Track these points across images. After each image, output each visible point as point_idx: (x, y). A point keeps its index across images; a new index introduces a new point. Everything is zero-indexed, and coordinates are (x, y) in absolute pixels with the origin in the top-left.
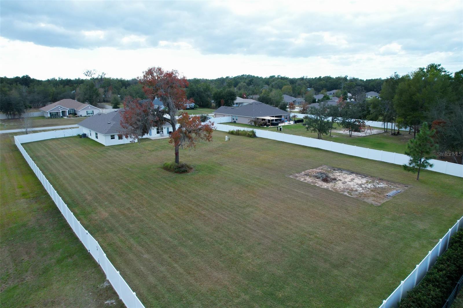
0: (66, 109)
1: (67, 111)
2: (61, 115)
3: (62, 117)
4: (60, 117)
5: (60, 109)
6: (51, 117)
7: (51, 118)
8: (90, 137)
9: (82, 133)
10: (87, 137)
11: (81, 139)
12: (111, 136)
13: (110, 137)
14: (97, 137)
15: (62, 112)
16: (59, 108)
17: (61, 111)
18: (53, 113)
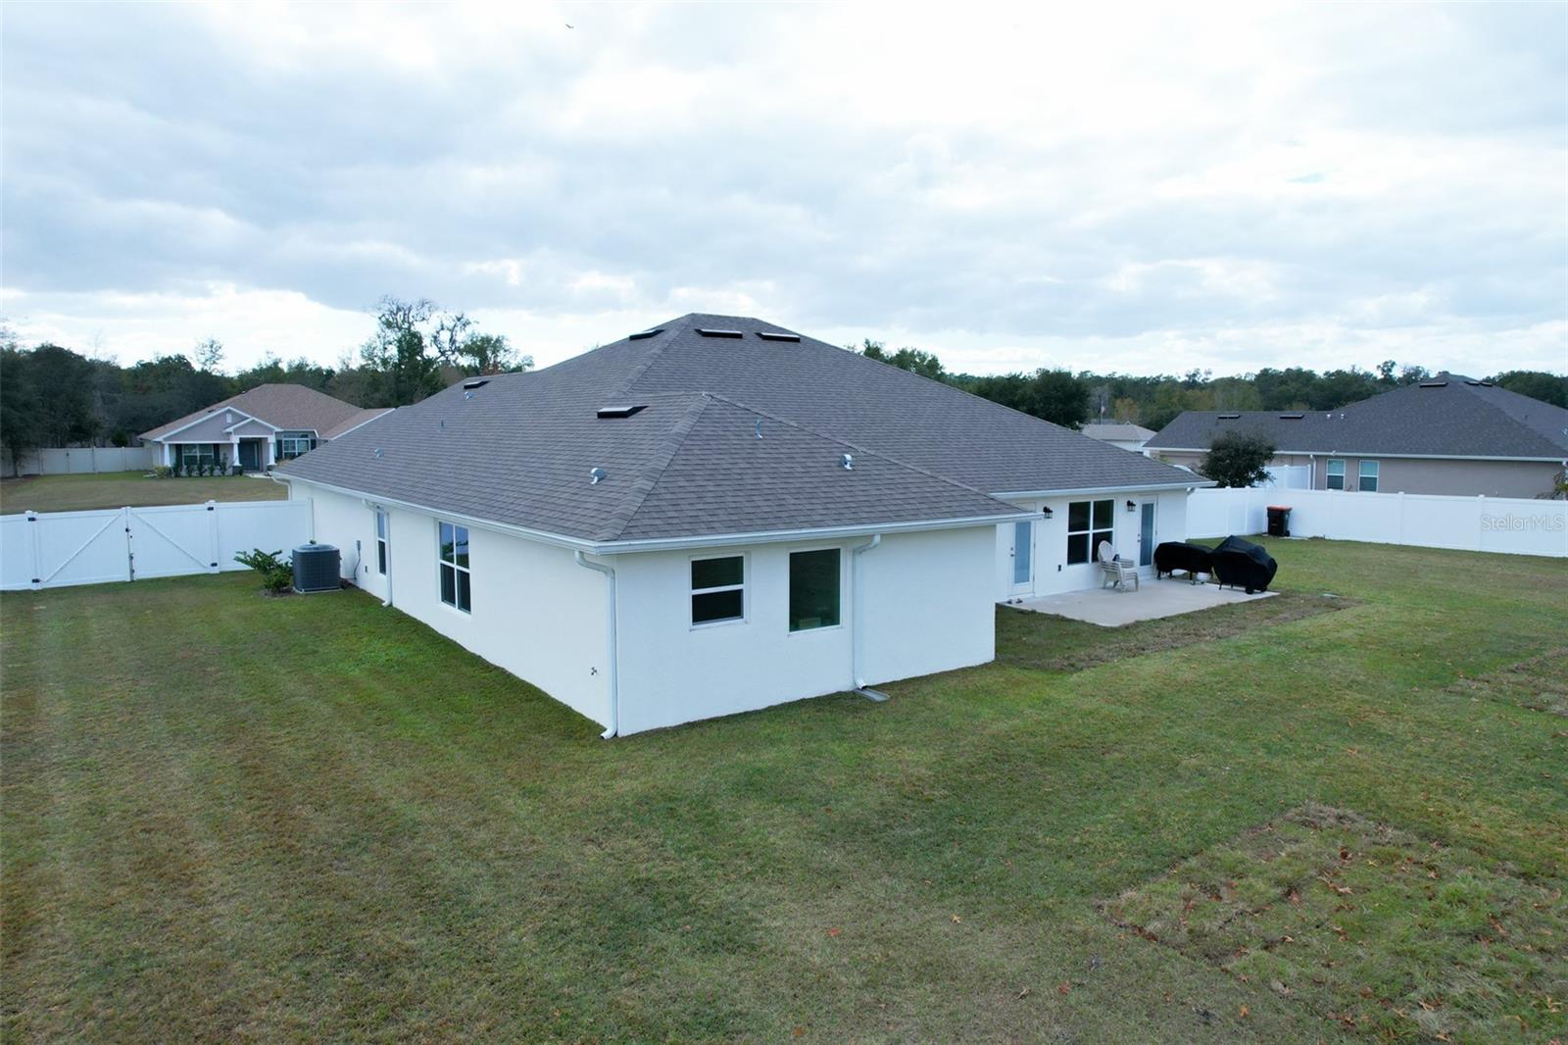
0: (266, 427)
1: (272, 439)
2: (237, 463)
3: (239, 472)
4: (230, 471)
5: (231, 429)
6: (174, 472)
7: (178, 476)
8: (374, 583)
9: (301, 543)
10: (349, 586)
11: (279, 603)
12: (703, 572)
13: (682, 593)
14: (456, 589)
15: (239, 445)
16: (229, 419)
17: (235, 440)
18: (194, 446)
